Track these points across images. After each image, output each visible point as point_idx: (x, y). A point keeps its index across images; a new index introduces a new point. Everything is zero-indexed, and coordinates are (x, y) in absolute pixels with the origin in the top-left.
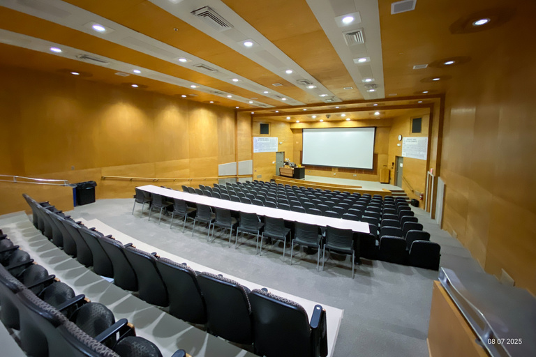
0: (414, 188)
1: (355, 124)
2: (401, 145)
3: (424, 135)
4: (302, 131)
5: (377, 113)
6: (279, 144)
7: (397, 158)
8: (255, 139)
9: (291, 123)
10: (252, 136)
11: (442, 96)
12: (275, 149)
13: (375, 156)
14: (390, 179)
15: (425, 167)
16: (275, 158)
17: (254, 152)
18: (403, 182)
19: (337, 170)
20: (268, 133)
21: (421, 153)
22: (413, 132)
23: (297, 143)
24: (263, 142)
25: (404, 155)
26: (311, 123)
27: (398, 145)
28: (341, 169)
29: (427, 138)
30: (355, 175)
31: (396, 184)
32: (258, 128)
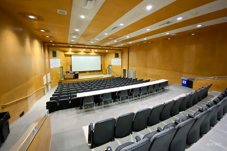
0: (117, 74)
1: (95, 54)
2: (111, 61)
3: (120, 58)
4: (71, 55)
5: (107, 51)
6: (61, 62)
7: (109, 65)
8: (51, 60)
9: (64, 52)
10: (49, 58)
11: (128, 48)
12: (59, 66)
13: (101, 65)
14: (107, 72)
15: (121, 67)
16: (59, 70)
17: (51, 68)
18: (113, 73)
19: (88, 72)
20: (56, 57)
21: (119, 63)
22: (115, 57)
23: (68, 61)
24: (54, 61)
25: (112, 64)
26: (76, 52)
27: (110, 61)
28: (90, 72)
29: (121, 59)
30: (95, 73)
31: (109, 74)
32: (51, 54)
